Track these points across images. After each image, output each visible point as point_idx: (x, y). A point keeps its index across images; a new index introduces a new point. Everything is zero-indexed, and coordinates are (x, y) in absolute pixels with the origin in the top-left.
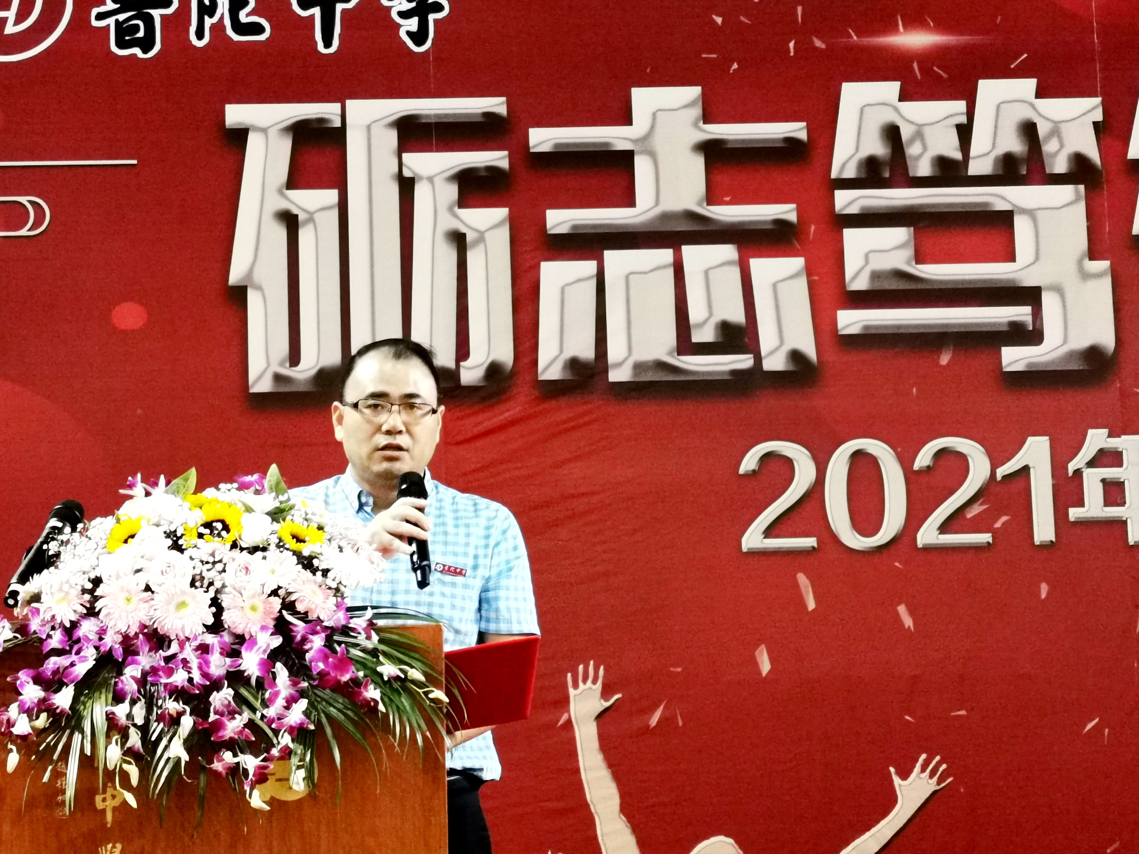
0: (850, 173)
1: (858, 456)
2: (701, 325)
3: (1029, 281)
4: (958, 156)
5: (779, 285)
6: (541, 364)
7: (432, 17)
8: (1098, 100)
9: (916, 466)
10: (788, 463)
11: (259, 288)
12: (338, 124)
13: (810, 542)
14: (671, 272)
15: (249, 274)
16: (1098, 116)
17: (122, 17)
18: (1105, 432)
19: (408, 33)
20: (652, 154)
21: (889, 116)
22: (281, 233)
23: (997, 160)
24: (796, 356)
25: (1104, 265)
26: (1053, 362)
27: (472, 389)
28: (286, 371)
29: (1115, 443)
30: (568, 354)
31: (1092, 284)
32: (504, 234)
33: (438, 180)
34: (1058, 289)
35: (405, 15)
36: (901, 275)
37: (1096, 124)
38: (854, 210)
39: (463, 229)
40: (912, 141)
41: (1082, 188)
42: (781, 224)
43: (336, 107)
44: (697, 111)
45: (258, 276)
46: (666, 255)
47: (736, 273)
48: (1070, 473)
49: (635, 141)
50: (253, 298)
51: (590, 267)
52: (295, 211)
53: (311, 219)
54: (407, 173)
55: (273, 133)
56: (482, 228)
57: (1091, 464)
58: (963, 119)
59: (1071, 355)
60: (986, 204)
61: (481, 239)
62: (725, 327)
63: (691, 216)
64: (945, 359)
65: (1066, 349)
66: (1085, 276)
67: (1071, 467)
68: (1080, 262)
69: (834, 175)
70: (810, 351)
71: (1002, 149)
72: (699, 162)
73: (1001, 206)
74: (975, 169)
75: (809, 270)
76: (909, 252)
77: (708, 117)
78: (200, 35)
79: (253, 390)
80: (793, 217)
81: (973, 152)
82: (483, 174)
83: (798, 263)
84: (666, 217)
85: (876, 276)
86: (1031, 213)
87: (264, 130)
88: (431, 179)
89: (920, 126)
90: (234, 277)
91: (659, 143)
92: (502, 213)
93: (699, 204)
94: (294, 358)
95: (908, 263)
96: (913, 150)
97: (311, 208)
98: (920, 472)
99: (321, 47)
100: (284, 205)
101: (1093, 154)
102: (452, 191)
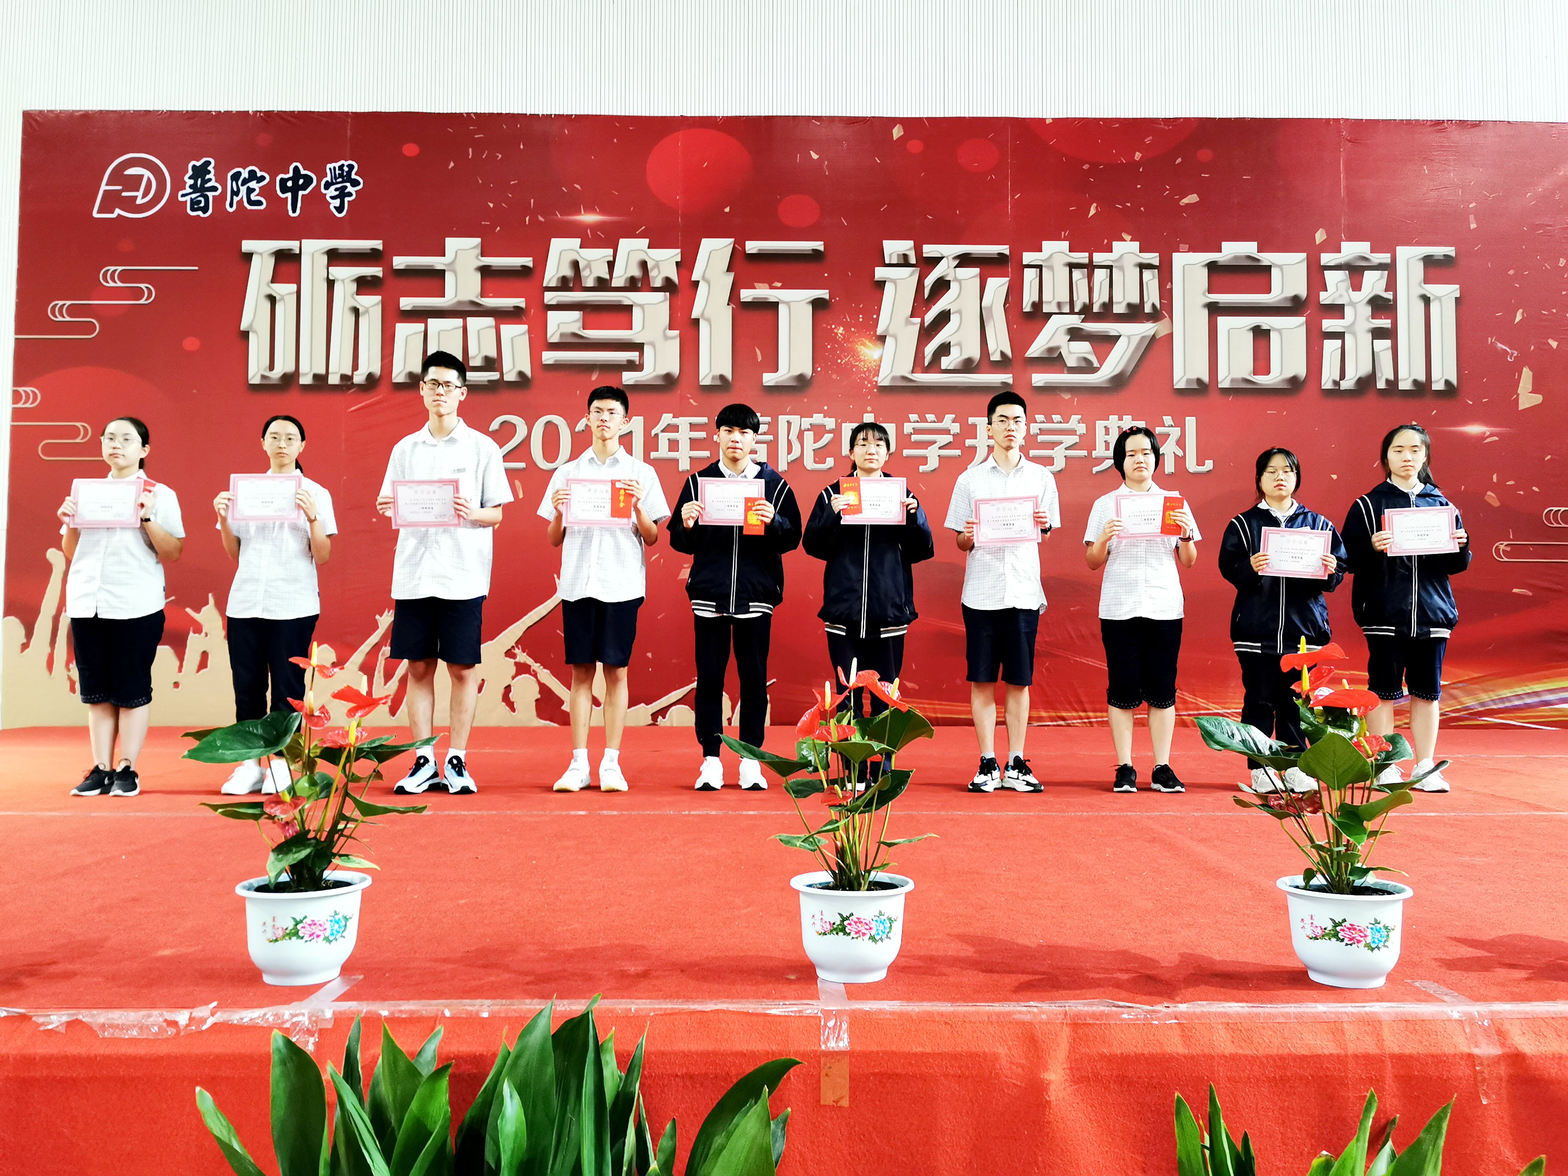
0: (553, 284)
1: (548, 423)
2: (474, 357)
3: (638, 340)
4: (607, 277)
5: (515, 339)
6: (394, 375)
7: (347, 199)
8: (679, 250)
9: (577, 430)
10: (514, 426)
11: (255, 332)
12: (298, 252)
13: (522, 465)
14: (461, 330)
15: (251, 325)
16: (679, 259)
17: (194, 196)
18: (671, 415)
19: (335, 207)
20: (455, 272)
21: (574, 256)
22: (268, 305)
23: (626, 280)
24: (521, 374)
25: (676, 333)
26: (647, 380)
27: (359, 386)
28: (268, 374)
29: (676, 421)
30: (408, 370)
31: (670, 342)
32: (378, 310)
33: (346, 281)
34: (653, 344)
35: (333, 198)
36: (575, 335)
37: (677, 263)
38: (554, 302)
39: (358, 306)
40: (585, 268)
41: (668, 294)
42: (517, 308)
43: (297, 243)
44: (478, 251)
45: (255, 327)
46: (459, 322)
47: (494, 331)
48: (653, 434)
49: (445, 265)
50: (252, 337)
51: (420, 327)
52: (274, 294)
53: (282, 299)
54: (331, 278)
55: (265, 256)
56: (367, 306)
57: (663, 431)
58: (611, 259)
59: (658, 377)
60: (620, 301)
61: (367, 311)
62: (487, 359)
63: (473, 303)
64: (594, 377)
65: (655, 374)
66: (666, 338)
67: (653, 432)
68: (664, 331)
69: (545, 285)
70: (528, 373)
71: (629, 275)
72: (478, 276)
73: (627, 302)
74: (615, 283)
75: (530, 331)
76: (580, 324)
77: (483, 254)
78: (231, 205)
79: (251, 382)
80: (523, 305)
81: (614, 275)
82: (369, 279)
83: (524, 328)
84: (460, 303)
85: (562, 335)
86: (642, 306)
87: (261, 254)
88: (343, 281)
89: (589, 261)
90: (243, 326)
91: (458, 266)
92: (378, 298)
93: (477, 297)
94: (272, 367)
95: (579, 329)
96: (584, 273)
97: (282, 293)
98: (578, 432)
99: (290, 213)
100: (269, 292)
101: (675, 278)
102: (354, 287)
